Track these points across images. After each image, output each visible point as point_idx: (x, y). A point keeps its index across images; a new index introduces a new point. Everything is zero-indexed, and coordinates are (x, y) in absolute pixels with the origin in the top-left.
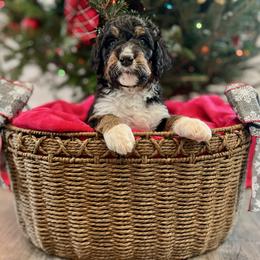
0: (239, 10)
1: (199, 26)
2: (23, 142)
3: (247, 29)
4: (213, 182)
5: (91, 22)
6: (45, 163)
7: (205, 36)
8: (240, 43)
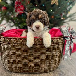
0: (62, 7)
1: (51, 11)
2: (4, 40)
3: (64, 12)
4: (55, 52)
5: (22, 8)
6: (11, 46)
7: (53, 13)
8: (62, 16)
